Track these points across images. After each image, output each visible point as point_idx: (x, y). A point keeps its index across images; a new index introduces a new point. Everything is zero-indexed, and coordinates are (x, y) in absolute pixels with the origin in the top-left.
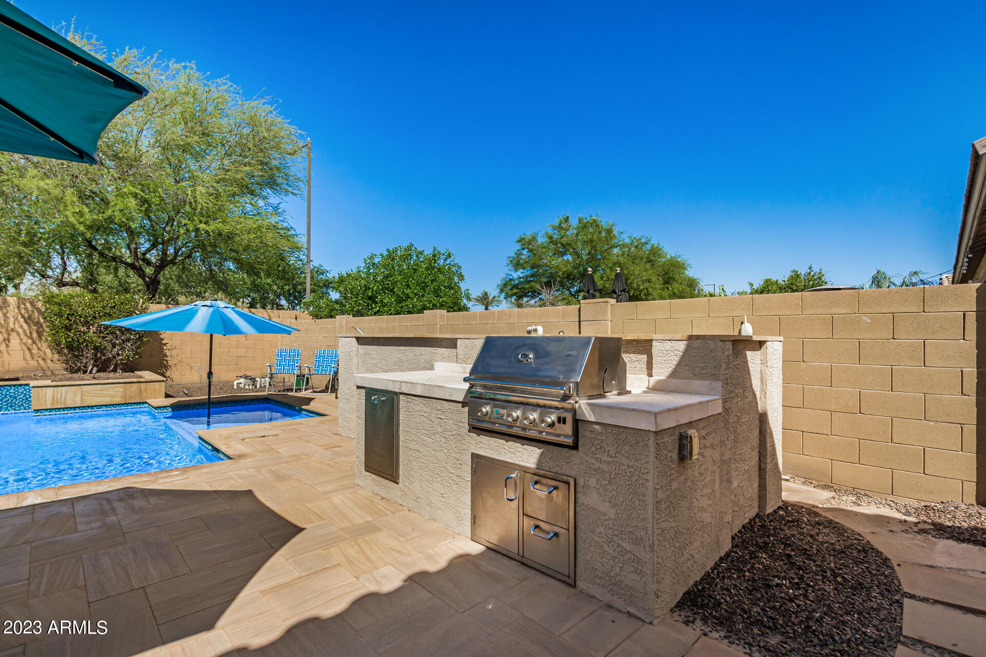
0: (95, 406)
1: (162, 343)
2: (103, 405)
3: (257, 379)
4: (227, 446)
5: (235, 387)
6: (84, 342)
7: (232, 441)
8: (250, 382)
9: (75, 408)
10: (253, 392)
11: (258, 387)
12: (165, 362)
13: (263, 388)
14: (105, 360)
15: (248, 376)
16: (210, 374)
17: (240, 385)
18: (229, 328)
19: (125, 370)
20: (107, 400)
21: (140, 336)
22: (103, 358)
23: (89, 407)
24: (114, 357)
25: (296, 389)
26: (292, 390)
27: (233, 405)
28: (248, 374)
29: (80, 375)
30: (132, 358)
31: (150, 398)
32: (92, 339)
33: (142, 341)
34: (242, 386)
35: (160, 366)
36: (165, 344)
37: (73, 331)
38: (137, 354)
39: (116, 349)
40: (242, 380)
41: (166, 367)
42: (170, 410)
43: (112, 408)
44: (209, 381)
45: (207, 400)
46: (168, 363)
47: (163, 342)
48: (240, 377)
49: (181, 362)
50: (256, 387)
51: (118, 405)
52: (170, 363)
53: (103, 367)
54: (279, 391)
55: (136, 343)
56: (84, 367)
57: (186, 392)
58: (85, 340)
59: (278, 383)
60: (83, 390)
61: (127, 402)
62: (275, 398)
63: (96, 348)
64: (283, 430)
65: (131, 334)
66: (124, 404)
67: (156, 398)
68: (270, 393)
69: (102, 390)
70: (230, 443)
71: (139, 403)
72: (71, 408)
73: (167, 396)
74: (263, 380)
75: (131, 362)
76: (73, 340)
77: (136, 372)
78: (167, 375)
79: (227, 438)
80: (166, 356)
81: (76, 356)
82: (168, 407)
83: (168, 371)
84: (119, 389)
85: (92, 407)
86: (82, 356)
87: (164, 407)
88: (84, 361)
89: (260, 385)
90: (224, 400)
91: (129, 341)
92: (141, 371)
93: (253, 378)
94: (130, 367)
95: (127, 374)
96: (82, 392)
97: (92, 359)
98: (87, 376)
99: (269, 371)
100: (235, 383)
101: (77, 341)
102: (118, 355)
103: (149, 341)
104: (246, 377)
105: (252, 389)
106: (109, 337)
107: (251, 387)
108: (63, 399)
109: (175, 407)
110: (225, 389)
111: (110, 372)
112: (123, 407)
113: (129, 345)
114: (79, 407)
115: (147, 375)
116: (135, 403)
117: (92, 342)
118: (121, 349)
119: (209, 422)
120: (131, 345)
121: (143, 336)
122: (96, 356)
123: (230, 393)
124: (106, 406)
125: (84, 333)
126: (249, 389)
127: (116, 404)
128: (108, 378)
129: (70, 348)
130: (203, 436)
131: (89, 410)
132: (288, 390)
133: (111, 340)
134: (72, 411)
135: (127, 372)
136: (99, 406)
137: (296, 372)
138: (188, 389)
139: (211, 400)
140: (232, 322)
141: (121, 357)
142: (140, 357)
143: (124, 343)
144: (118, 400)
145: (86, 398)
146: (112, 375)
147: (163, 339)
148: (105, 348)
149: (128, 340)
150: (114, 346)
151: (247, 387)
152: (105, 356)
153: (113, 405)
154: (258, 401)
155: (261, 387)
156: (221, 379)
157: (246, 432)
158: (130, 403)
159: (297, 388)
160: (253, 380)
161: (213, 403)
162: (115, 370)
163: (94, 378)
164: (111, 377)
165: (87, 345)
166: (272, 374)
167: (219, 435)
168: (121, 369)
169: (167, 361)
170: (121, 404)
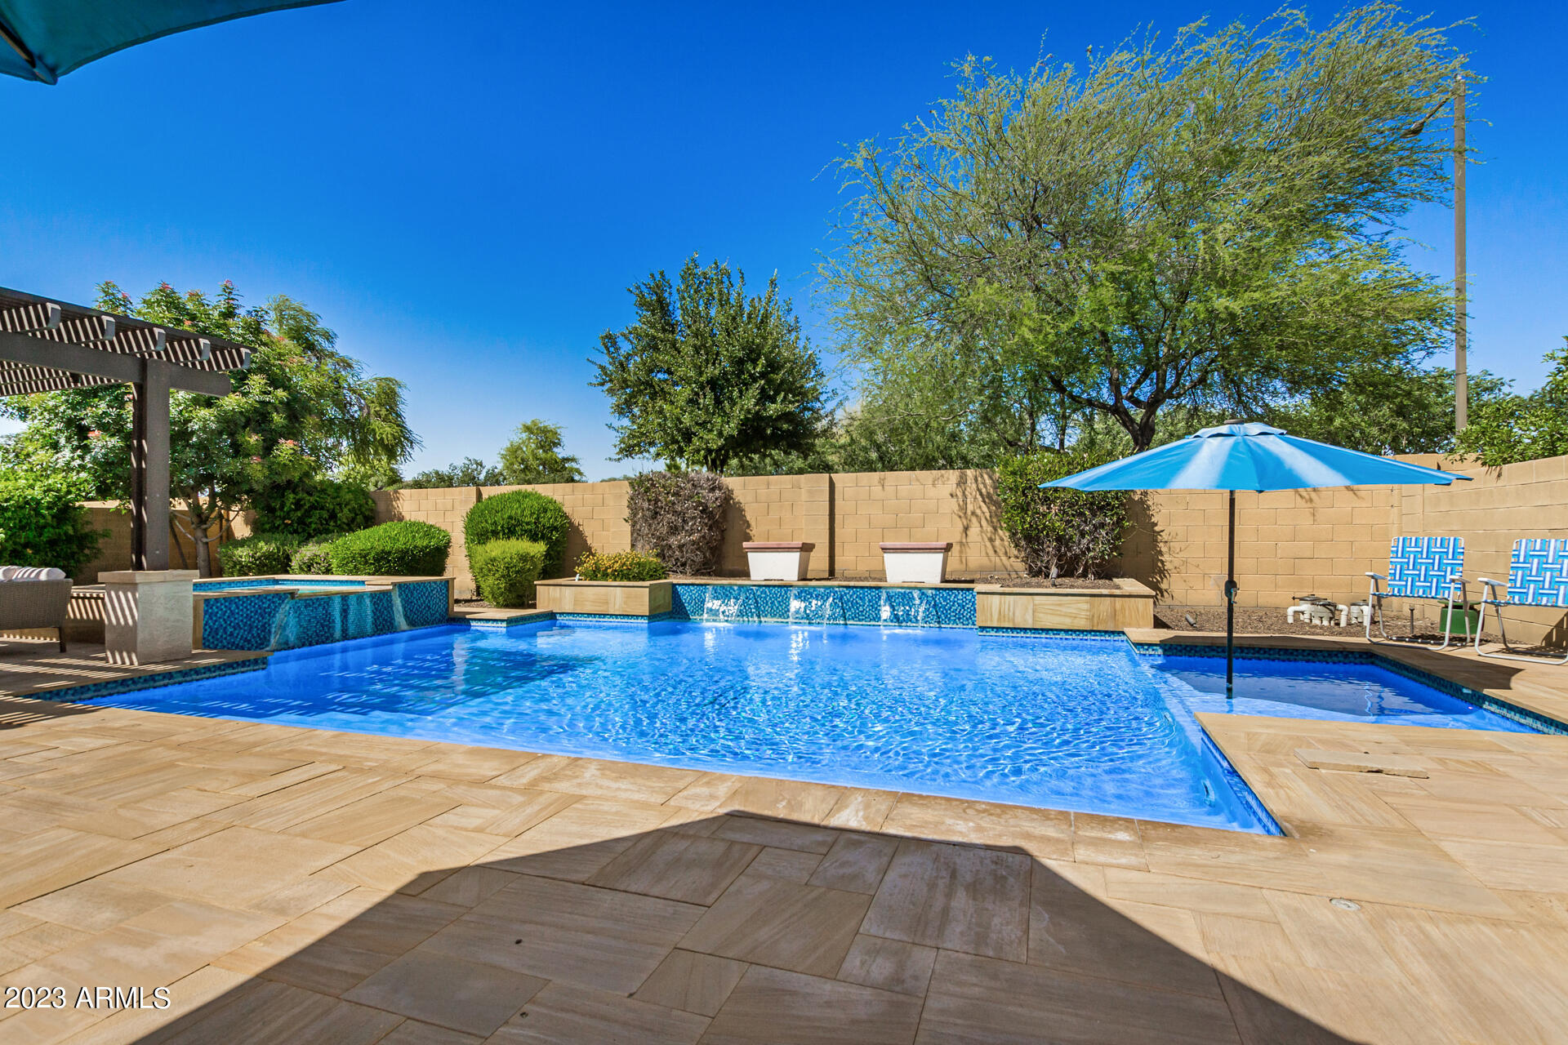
0: (1052, 630)
1: (1154, 532)
2: (1061, 630)
3: (1340, 607)
4: (1266, 778)
5: (1290, 620)
6: (1044, 529)
7: (1281, 765)
8: (1326, 613)
9: (1025, 630)
10: (1332, 634)
11: (1343, 623)
12: (1160, 564)
13: (1356, 627)
14: (1071, 557)
15: (1319, 599)
16: (1231, 585)
17: (1302, 617)
18: (1274, 475)
19: (1098, 576)
20: (1067, 623)
21: (1118, 518)
22: (1069, 554)
23: (1043, 630)
24: (1083, 553)
25: (1451, 639)
26: (1439, 640)
27: (1285, 657)
28: (1319, 594)
29: (1041, 579)
30: (1108, 555)
31: (1130, 625)
32: (1053, 524)
33: (1122, 527)
34: (1305, 618)
35: (1151, 571)
36: (1159, 533)
37: (1030, 513)
38: (1115, 548)
39: (1085, 541)
40: (1305, 607)
41: (1162, 572)
42: (1160, 651)
43: (1074, 636)
44: (1230, 600)
45: (1226, 641)
46: (1163, 565)
47: (1157, 529)
48: (1301, 599)
49: (1185, 562)
50: (1338, 624)
51: (1082, 631)
52: (1168, 566)
53: (1068, 569)
54: (1400, 639)
55: (1113, 530)
56: (1045, 567)
57: (1192, 620)
58: (1045, 526)
59: (1392, 618)
60: (1036, 602)
61: (1095, 629)
62: (1391, 655)
63: (1059, 539)
64: (1442, 761)
65: (1105, 516)
66: (1090, 632)
67: (1139, 626)
68: (1375, 640)
69: (1060, 605)
70: (1274, 770)
71: (1113, 632)
72: (1021, 629)
73: (1159, 623)
74: (1355, 609)
75: (1108, 561)
76: (1031, 526)
77: (1114, 579)
78: (1164, 586)
79: (1268, 749)
80: (1161, 553)
81: (1036, 551)
82: (1156, 645)
83: (1165, 580)
84: (1083, 604)
85: (1047, 631)
86: (1043, 550)
87: (1150, 645)
88: (1046, 559)
89: (1349, 619)
90: (1265, 644)
91: (1103, 528)
92: (1122, 577)
93: (1329, 604)
94: (1106, 571)
95: (1100, 582)
96: (1034, 605)
97: (1055, 555)
98: (1047, 582)
99: (1372, 590)
100: (1291, 610)
101: (1036, 528)
102: (1088, 549)
103: (1133, 526)
104: (1314, 601)
105: (1330, 628)
106: (1076, 521)
107: (1325, 623)
108: (1011, 614)
109: (1169, 647)
110: (1270, 622)
111: (1078, 577)
112: (1089, 637)
113: (1104, 533)
114: (1030, 629)
115: (1129, 585)
116: (1106, 632)
117: (1054, 530)
118: (1093, 540)
119: (1229, 690)
120: (1107, 534)
121: (1123, 519)
122: (1059, 551)
123: (1279, 631)
124: (1066, 631)
125: (1044, 516)
126: (1322, 627)
127: (1078, 631)
128: (1072, 587)
129: (1028, 538)
130: (1210, 729)
131: (1044, 635)
132: (1426, 638)
133: (1079, 526)
134: (1022, 634)
135: (1102, 578)
136: (1056, 630)
137: (1453, 595)
138: (1197, 615)
139: (1234, 642)
140: (1278, 462)
141: (1092, 554)
142: (1120, 554)
143: (1096, 530)
144: (1082, 624)
145: (1041, 615)
146: (1080, 581)
147: (1156, 525)
148: (1071, 538)
149: (1102, 525)
150: (1083, 535)
151: (1316, 622)
152: (1070, 551)
153: (1075, 631)
154: (1346, 657)
155: (1349, 624)
156: (1262, 601)
157: (1320, 741)
158: (1099, 631)
159: (1455, 635)
160: (1331, 607)
161: (1242, 649)
162: (1084, 575)
163: (1054, 585)
164: (1079, 586)
165: (1047, 534)
166: (1379, 598)
167: (1248, 734)
168: (1093, 573)
169: (1162, 562)
170: (1086, 631)
